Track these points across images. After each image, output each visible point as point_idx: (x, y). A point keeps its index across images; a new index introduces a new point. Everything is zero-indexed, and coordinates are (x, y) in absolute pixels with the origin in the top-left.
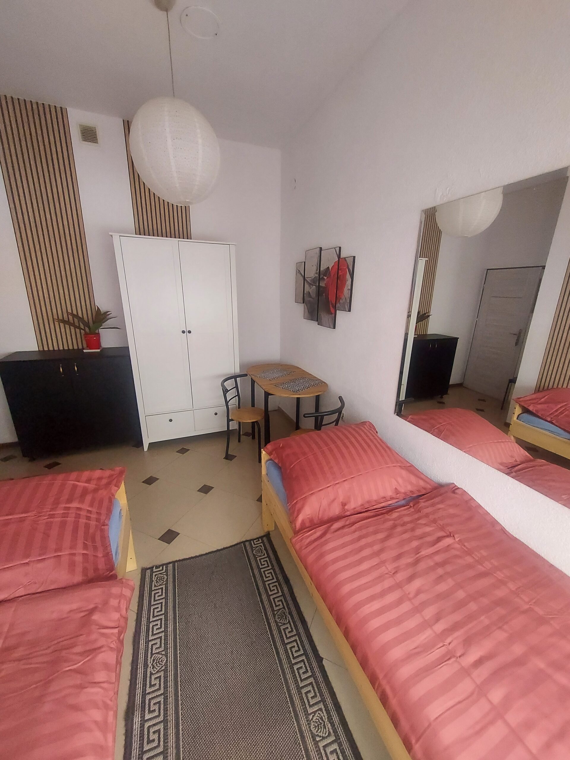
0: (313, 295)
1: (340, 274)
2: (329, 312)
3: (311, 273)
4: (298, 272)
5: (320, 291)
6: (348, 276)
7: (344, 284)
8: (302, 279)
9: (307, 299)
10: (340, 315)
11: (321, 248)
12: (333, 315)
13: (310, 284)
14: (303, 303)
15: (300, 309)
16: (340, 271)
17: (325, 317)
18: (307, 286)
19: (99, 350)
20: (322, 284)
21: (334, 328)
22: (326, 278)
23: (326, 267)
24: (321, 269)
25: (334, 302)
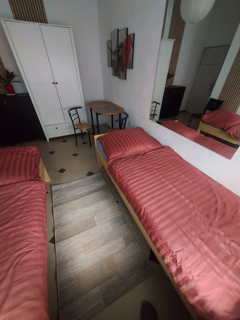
0: (116, 60)
1: (128, 46)
2: (123, 70)
3: (114, 48)
4: (108, 47)
5: (119, 58)
6: (131, 48)
7: (129, 52)
8: (110, 51)
9: (113, 64)
10: (128, 71)
11: (118, 30)
12: (125, 72)
13: (114, 55)
14: (112, 66)
15: (110, 70)
16: (128, 44)
17: (122, 74)
18: (113, 56)
19: (14, 94)
20: (120, 54)
21: (126, 79)
22: (121, 49)
23: (121, 42)
24: (119, 44)
25: (125, 64)
